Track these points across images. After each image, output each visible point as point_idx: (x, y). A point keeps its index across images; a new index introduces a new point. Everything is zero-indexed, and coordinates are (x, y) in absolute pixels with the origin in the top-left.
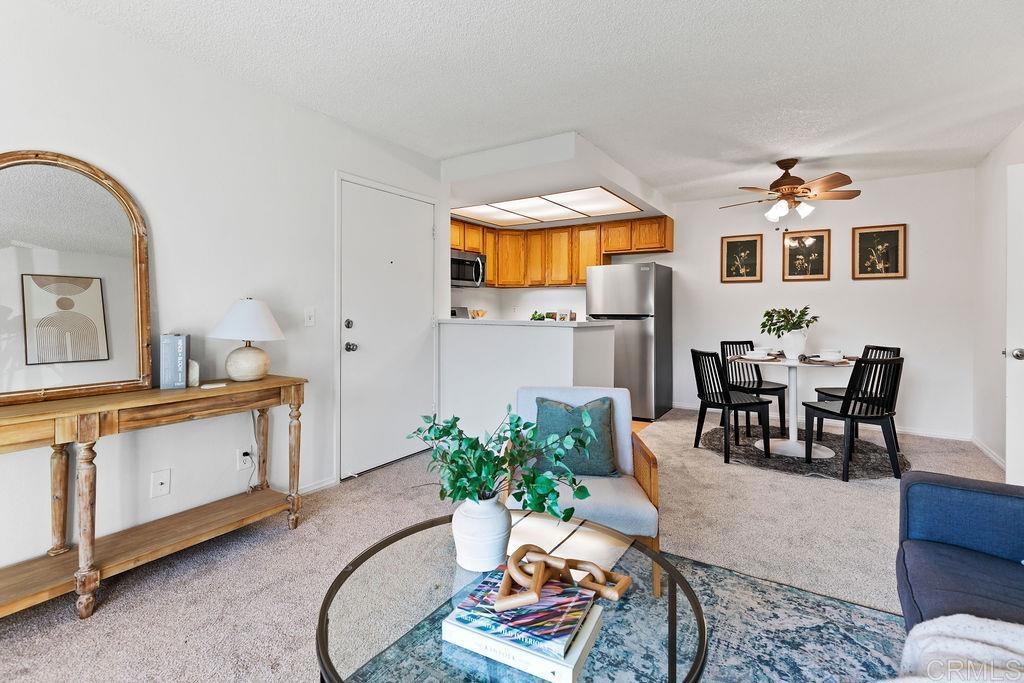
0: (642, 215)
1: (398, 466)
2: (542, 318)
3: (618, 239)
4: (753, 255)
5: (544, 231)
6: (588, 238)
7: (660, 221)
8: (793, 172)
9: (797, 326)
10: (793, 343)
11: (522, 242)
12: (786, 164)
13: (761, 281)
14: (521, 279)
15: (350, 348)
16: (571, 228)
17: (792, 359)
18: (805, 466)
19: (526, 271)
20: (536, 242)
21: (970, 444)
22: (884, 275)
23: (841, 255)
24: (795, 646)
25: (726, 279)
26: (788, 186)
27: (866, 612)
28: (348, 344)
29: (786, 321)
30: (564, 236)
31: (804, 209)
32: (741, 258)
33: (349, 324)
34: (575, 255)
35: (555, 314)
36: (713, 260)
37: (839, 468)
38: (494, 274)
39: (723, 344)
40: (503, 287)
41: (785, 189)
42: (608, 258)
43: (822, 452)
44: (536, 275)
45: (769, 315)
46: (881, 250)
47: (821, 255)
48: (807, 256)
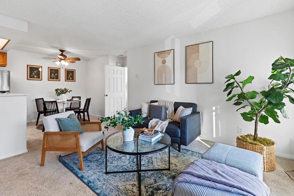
8: (64, 53)
10: (65, 97)
12: (62, 51)
13: (42, 80)
22: (71, 80)
25: (29, 79)
32: (35, 73)
36: (24, 72)
46: (70, 75)
47: (58, 74)
48: (54, 74)
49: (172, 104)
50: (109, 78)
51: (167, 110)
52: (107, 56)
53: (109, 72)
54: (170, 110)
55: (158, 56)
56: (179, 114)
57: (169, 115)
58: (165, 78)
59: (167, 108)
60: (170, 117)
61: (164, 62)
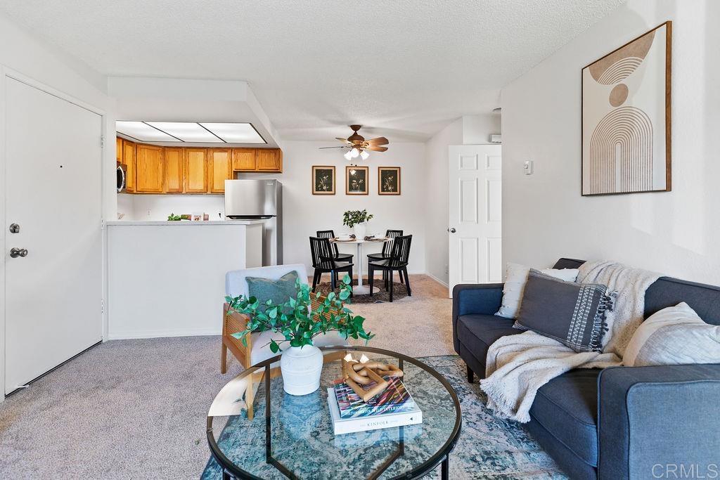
0: (266, 146)
1: (71, 365)
2: (180, 219)
3: (245, 161)
4: (330, 178)
5: (184, 149)
6: (221, 158)
7: (276, 151)
8: (359, 133)
9: (362, 220)
10: (360, 230)
11: (160, 156)
12: (356, 128)
13: (335, 194)
14: (159, 187)
15: (15, 254)
16: (207, 149)
17: (360, 239)
18: (371, 298)
19: (164, 180)
20: (173, 157)
21: (424, 275)
22: (391, 193)
23: (373, 181)
24: (420, 383)
25: (315, 192)
26: (356, 140)
27: (433, 358)
28: (13, 251)
29: (355, 218)
30: (201, 155)
31: (365, 155)
32: (323, 179)
33: (14, 229)
34: (210, 171)
35: (190, 216)
36: (308, 180)
37: (387, 296)
38: (133, 182)
39: (318, 232)
40: (142, 193)
41: (356, 142)
42: (236, 174)
43: (376, 290)
44: (173, 184)
45: (346, 214)
46: (390, 180)
47: (364, 181)
48: (358, 180)
49: (639, 283)
50: (462, 182)
51: (610, 308)
52: (459, 118)
53: (462, 166)
54: (621, 312)
55: (596, 77)
56: (642, 344)
57: (614, 334)
58: (625, 163)
59: (613, 299)
60: (613, 345)
61: (620, 95)
